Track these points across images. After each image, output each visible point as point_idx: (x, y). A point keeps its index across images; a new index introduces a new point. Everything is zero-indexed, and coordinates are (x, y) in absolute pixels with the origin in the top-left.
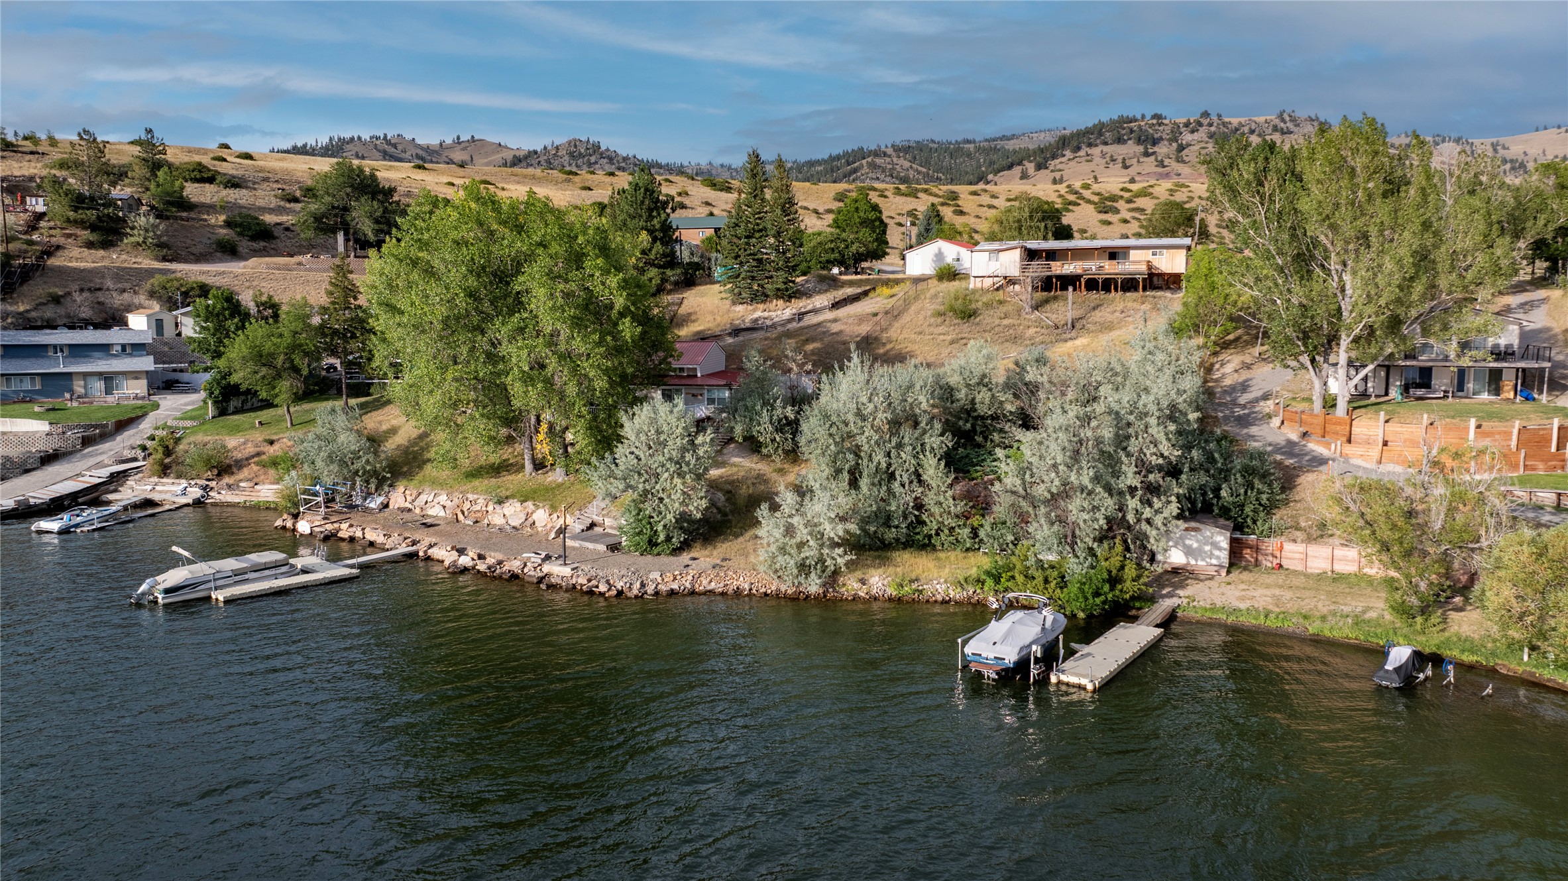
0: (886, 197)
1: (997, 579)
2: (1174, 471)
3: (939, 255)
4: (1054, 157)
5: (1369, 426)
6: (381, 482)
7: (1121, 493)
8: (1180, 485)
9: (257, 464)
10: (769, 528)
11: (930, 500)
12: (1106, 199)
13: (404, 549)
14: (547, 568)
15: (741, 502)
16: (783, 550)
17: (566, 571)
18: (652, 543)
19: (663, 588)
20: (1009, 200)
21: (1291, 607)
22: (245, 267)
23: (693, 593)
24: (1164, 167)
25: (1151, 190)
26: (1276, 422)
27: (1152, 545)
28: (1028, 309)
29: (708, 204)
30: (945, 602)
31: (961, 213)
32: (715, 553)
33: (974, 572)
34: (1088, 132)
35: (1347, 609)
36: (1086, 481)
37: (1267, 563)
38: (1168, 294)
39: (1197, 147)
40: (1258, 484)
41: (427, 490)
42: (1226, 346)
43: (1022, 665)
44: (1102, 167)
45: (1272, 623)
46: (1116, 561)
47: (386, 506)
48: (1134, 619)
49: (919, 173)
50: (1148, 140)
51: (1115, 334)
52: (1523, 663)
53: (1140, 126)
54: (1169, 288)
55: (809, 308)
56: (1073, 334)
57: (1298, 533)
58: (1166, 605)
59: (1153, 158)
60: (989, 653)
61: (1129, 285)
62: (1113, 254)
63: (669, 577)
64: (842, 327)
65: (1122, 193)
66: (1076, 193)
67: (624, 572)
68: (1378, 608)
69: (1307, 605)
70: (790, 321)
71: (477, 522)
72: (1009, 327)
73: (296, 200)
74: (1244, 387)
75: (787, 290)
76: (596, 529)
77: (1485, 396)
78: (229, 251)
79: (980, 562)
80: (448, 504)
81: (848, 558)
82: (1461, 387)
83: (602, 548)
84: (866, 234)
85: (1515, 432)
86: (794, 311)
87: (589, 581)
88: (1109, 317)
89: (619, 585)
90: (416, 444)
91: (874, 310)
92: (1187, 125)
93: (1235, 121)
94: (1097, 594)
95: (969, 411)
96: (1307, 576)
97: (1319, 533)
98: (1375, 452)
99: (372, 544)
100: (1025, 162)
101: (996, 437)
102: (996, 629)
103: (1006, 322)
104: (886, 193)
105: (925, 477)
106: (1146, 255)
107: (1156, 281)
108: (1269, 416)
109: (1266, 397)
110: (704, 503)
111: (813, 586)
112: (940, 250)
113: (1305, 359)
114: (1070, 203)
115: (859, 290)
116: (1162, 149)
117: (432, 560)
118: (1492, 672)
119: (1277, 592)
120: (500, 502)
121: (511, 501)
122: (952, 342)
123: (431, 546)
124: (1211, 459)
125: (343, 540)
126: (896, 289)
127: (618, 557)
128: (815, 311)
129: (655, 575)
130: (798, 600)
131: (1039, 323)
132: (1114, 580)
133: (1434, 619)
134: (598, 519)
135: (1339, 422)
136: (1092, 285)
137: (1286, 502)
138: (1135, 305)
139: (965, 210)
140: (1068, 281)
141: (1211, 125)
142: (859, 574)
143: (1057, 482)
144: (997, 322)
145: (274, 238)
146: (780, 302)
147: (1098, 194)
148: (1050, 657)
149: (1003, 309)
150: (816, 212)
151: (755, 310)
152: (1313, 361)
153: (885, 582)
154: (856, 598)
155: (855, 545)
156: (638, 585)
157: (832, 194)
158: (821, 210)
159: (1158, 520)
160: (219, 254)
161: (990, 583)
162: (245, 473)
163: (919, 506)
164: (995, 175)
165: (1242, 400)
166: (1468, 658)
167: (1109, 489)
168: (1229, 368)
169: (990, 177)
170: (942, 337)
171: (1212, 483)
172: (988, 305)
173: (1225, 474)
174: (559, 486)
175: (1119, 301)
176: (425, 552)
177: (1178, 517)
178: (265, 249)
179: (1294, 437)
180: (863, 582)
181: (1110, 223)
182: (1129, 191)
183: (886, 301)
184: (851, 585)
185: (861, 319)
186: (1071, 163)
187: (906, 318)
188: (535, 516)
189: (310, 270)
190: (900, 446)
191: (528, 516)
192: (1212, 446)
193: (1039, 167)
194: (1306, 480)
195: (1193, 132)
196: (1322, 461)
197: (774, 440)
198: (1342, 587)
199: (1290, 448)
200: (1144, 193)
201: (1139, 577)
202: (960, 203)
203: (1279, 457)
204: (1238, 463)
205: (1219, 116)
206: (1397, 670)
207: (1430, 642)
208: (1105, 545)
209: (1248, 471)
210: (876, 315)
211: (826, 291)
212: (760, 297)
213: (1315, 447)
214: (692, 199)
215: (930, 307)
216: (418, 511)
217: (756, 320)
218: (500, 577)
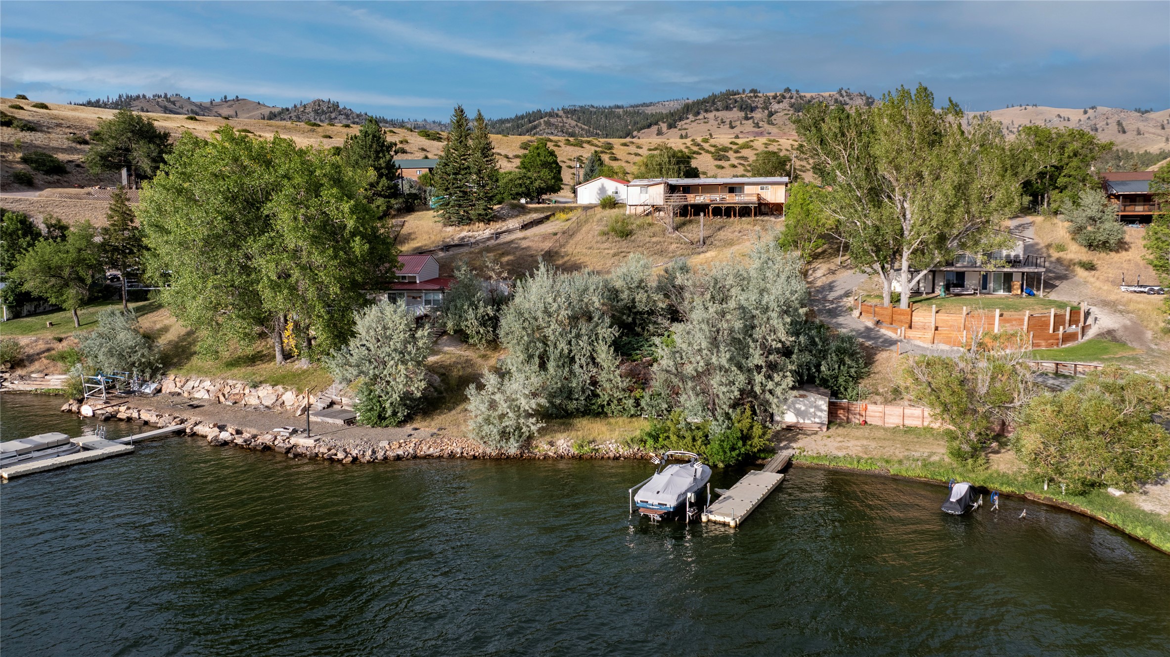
0: (559, 146)
1: (656, 439)
2: (787, 352)
3: (603, 189)
4: (681, 119)
5: (925, 316)
6: (154, 372)
7: (749, 370)
8: (792, 363)
9: (47, 358)
10: (476, 403)
11: (602, 377)
12: (720, 150)
13: (173, 427)
14: (293, 440)
15: (453, 382)
16: (488, 421)
17: (310, 442)
18: (381, 417)
19: (391, 454)
20: (650, 150)
21: (876, 454)
22: (40, 196)
23: (415, 457)
24: (759, 127)
25: (752, 144)
26: (856, 313)
27: (774, 409)
28: (671, 230)
29: (423, 150)
30: (616, 458)
31: (616, 159)
32: (433, 424)
33: (637, 433)
34: (705, 101)
35: (917, 455)
36: (724, 362)
37: (856, 420)
38: (772, 219)
39: (782, 114)
40: (848, 361)
41: (194, 377)
42: (815, 256)
43: (680, 508)
44: (715, 127)
45: (863, 467)
46: (746, 422)
47: (160, 391)
48: (760, 467)
49: (583, 129)
50: (747, 108)
51: (734, 249)
52: (1044, 492)
53: (742, 98)
54: (772, 214)
55: (504, 229)
56: (704, 248)
57: (878, 397)
58: (784, 455)
59: (751, 121)
60: (654, 500)
61: (745, 211)
62: (732, 189)
63: (395, 445)
64: (530, 244)
65: (731, 146)
66: (699, 145)
67: (358, 442)
68: (940, 453)
69: (888, 452)
70: (489, 239)
71: (236, 403)
72: (657, 243)
73: (86, 142)
74: (831, 287)
75: (487, 215)
76: (335, 406)
77: (1001, 293)
78: (26, 182)
79: (643, 426)
80: (212, 388)
81: (539, 425)
82: (985, 287)
83: (340, 422)
84: (545, 173)
85: (1026, 319)
86: (492, 231)
87: (329, 450)
88: (731, 236)
89: (354, 452)
90: (184, 340)
91: (554, 231)
92: (775, 97)
93: (808, 95)
94: (733, 449)
95: (630, 308)
96: (886, 429)
97: (893, 396)
98: (930, 335)
99: (146, 423)
100: (660, 123)
101: (651, 328)
102: (658, 480)
103: (654, 239)
104: (559, 144)
105: (598, 360)
106: (756, 189)
107: (764, 209)
108: (851, 309)
109: (847, 294)
110: (423, 385)
111: (512, 448)
112: (603, 185)
113: (877, 266)
114: (694, 153)
115: (542, 215)
116: (758, 115)
117: (198, 435)
118: (1023, 499)
119: (865, 442)
120: (255, 386)
121: (264, 385)
122: (614, 255)
123: (196, 424)
124: (814, 343)
125: (121, 420)
126: (570, 215)
127: (353, 429)
128: (509, 231)
129: (384, 444)
130: (501, 460)
131: (679, 240)
132: (745, 437)
133: (981, 461)
134: (337, 399)
135: (902, 313)
136: (717, 212)
137: (868, 374)
138: (749, 227)
139: (618, 157)
140: (699, 209)
141: (791, 98)
142: (548, 438)
143: (702, 363)
144: (648, 239)
145: (67, 173)
146: (482, 225)
147: (714, 146)
148: (701, 502)
149: (652, 230)
150: (507, 157)
151: (461, 231)
152: (883, 268)
153: (569, 444)
154: (546, 457)
155: (543, 414)
156: (370, 452)
157: (519, 144)
158: (511, 156)
159: (778, 391)
160: (16, 185)
161: (650, 442)
162: (37, 365)
163: (594, 383)
164: (639, 132)
165: (831, 296)
166: (1006, 489)
167: (740, 367)
168: (820, 273)
169: (635, 133)
170: (606, 251)
171: (814, 360)
172: (641, 227)
173: (823, 354)
174: (304, 372)
175: (737, 224)
176: (192, 429)
177: (793, 388)
178: (58, 181)
179: (870, 324)
180: (552, 444)
181: (723, 168)
182: (736, 144)
183: (563, 224)
184: (542, 447)
185: (545, 238)
186: (693, 124)
187: (578, 237)
188: (284, 397)
189: (98, 199)
190: (578, 336)
191: (278, 397)
192: (814, 332)
193: (670, 127)
194: (881, 356)
195: (779, 103)
196: (892, 343)
197: (478, 333)
198: (911, 437)
199: (868, 333)
200: (747, 146)
201: (764, 434)
202: (614, 151)
203: (861, 340)
204: (833, 345)
205: (797, 91)
206: (959, 501)
207: (980, 478)
208: (738, 411)
209: (840, 351)
210: (555, 234)
211: (517, 216)
212: (466, 220)
213: (886, 332)
214: (411, 145)
215: (597, 228)
216: (186, 394)
217: (463, 238)
218: (254, 450)
